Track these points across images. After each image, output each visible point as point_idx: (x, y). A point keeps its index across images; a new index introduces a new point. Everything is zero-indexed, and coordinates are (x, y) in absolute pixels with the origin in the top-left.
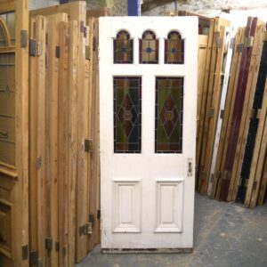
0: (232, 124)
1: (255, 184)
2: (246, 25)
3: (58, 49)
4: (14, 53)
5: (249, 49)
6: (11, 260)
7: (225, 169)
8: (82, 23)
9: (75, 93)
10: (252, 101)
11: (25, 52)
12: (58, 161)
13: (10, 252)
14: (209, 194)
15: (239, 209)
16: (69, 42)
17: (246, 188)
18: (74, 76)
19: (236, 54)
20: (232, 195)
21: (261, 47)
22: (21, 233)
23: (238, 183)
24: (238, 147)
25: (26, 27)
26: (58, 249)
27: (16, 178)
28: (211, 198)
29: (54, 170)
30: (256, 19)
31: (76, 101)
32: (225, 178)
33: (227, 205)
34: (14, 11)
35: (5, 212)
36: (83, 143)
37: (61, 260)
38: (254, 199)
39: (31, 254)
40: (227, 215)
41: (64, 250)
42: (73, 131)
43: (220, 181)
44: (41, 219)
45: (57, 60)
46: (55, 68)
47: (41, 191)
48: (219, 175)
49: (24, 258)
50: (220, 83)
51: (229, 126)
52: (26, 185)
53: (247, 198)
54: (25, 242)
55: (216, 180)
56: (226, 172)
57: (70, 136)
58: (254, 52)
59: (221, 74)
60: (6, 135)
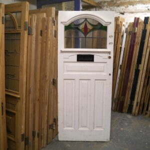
0: (126, 72)
1: (137, 103)
2: (133, 21)
3: (41, 31)
4: (20, 33)
5: (135, 34)
6: (14, 142)
7: (122, 95)
8: (53, 18)
9: (49, 54)
10: (136, 60)
11: (26, 32)
12: (39, 89)
15: (129, 116)
16: (47, 28)
17: (133, 106)
18: (49, 45)
19: (128, 36)
21: (141, 33)
22: (21, 127)
23: (129, 103)
24: (129, 84)
25: (27, 20)
26: (38, 136)
27: (19, 98)
28: (114, 111)
29: (38, 94)
30: (138, 19)
31: (50, 58)
32: (121, 100)
33: (123, 114)
35: (11, 116)
36: (52, 81)
37: (40, 142)
38: (137, 111)
39: (26, 139)
40: (123, 120)
41: (42, 137)
42: (48, 74)
43: (119, 102)
44: (31, 120)
45: (41, 37)
46: (40, 41)
47: (31, 105)
48: (119, 99)
49: (22, 140)
50: (119, 50)
51: (124, 73)
52: (24, 102)
53: (133, 111)
54: (23, 132)
55: (117, 101)
56: (122, 97)
57: (46, 76)
58: (137, 36)
59: (120, 46)
60: (13, 76)
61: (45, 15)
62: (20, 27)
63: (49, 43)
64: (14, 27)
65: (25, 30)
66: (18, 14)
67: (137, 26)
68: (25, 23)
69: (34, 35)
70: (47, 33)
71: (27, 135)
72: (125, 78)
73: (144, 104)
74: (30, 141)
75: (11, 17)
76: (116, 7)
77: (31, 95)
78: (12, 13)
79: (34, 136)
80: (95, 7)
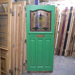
0: (61, 35)
2: (65, 9)
3: (19, 14)
5: (66, 15)
7: (59, 47)
9: (23, 26)
10: (66, 29)
11: (11, 14)
12: (18, 45)
15: (63, 57)
16: (22, 12)
17: (65, 52)
18: (23, 21)
20: (61, 54)
21: (69, 15)
22: (9, 66)
23: (63, 50)
25: (11, 8)
26: (18, 70)
27: (8, 50)
28: (55, 55)
29: (17, 48)
30: (67, 7)
32: (59, 49)
33: (60, 56)
34: (8, 3)
37: (19, 73)
39: (11, 72)
40: (60, 59)
41: (20, 70)
42: (22, 37)
45: (19, 17)
46: (18, 19)
47: (14, 54)
48: (57, 48)
50: (58, 24)
52: (10, 52)
53: (65, 54)
58: (67, 16)
59: (58, 22)
60: (4, 38)
61: (20, 5)
62: (7, 11)
63: (23, 20)
64: (4, 12)
65: (10, 13)
66: (6, 4)
68: (10, 9)
69: (15, 16)
70: (22, 15)
71: (12, 70)
72: (61, 38)
73: (70, 51)
76: (55, 2)
77: (14, 48)
78: (3, 4)
79: (15, 70)
80: (44, 1)
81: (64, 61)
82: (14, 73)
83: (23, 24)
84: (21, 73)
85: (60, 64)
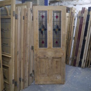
1: (85, 60)
2: (81, 10)
3: (24, 17)
4: (10, 18)
6: (9, 84)
7: (75, 56)
9: (29, 31)
10: (83, 34)
11: (14, 18)
12: (23, 52)
13: (8, 82)
14: (70, 64)
15: (80, 69)
17: (82, 62)
19: (78, 19)
20: (77, 64)
21: (86, 17)
22: (12, 75)
23: (79, 60)
24: (79, 49)
25: (14, 10)
26: (23, 81)
27: (11, 58)
29: (22, 55)
30: (85, 8)
31: (29, 33)
32: (75, 59)
33: (76, 68)
35: (6, 69)
36: (31, 47)
37: (24, 84)
38: (84, 65)
39: (15, 82)
40: (76, 71)
41: (25, 81)
43: (73, 60)
44: (18, 71)
45: (23, 20)
46: (23, 23)
47: (18, 62)
48: (73, 58)
49: (13, 83)
50: (73, 28)
51: (76, 42)
52: (14, 60)
53: (82, 65)
54: (13, 78)
55: (72, 59)
56: (75, 57)
57: (27, 44)
59: (74, 25)
60: (7, 44)
61: (26, 7)
62: (10, 14)
63: (29, 24)
64: (7, 15)
65: (14, 16)
66: (9, 7)
67: (84, 13)
68: (13, 12)
69: (19, 19)
70: (27, 18)
71: (16, 80)
72: (77, 45)
73: (89, 61)
74: (18, 84)
75: (5, 9)
77: (18, 56)
78: (6, 6)
79: (20, 81)
80: (58, 2)
81: (80, 73)
82: (18, 83)
83: (29, 28)
84: (27, 84)
85: (75, 76)
